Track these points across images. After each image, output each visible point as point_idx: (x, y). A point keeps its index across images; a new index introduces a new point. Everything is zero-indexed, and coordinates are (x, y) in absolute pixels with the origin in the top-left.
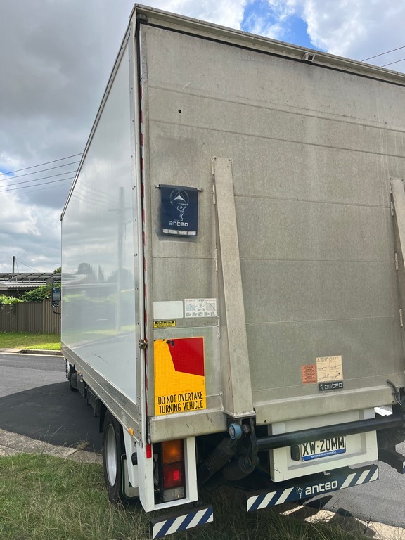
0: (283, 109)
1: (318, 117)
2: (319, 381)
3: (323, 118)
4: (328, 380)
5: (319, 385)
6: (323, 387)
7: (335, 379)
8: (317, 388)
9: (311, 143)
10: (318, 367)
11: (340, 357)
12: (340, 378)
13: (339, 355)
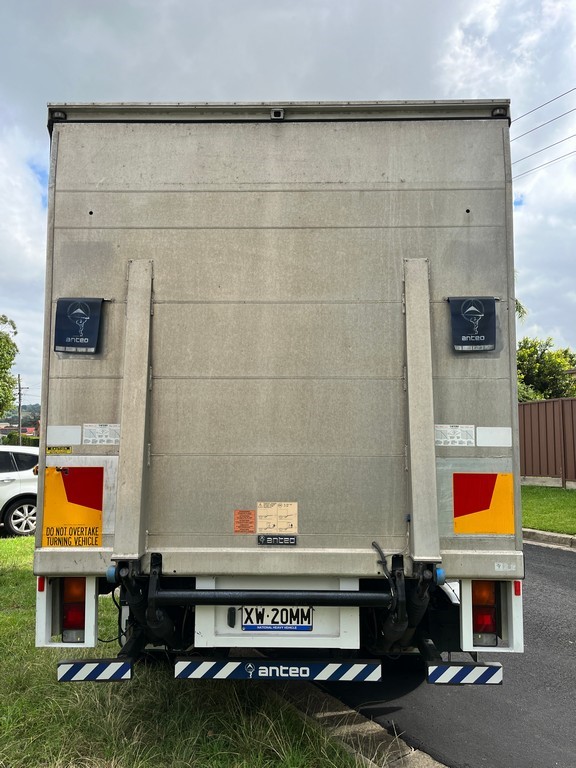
0: (231, 189)
1: (284, 191)
2: (258, 532)
3: (292, 191)
4: (274, 531)
5: (259, 537)
6: (264, 541)
7: (284, 532)
8: (255, 540)
9: (270, 226)
10: (259, 514)
11: (295, 505)
12: (294, 531)
13: (295, 501)
